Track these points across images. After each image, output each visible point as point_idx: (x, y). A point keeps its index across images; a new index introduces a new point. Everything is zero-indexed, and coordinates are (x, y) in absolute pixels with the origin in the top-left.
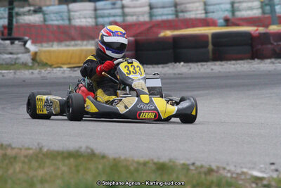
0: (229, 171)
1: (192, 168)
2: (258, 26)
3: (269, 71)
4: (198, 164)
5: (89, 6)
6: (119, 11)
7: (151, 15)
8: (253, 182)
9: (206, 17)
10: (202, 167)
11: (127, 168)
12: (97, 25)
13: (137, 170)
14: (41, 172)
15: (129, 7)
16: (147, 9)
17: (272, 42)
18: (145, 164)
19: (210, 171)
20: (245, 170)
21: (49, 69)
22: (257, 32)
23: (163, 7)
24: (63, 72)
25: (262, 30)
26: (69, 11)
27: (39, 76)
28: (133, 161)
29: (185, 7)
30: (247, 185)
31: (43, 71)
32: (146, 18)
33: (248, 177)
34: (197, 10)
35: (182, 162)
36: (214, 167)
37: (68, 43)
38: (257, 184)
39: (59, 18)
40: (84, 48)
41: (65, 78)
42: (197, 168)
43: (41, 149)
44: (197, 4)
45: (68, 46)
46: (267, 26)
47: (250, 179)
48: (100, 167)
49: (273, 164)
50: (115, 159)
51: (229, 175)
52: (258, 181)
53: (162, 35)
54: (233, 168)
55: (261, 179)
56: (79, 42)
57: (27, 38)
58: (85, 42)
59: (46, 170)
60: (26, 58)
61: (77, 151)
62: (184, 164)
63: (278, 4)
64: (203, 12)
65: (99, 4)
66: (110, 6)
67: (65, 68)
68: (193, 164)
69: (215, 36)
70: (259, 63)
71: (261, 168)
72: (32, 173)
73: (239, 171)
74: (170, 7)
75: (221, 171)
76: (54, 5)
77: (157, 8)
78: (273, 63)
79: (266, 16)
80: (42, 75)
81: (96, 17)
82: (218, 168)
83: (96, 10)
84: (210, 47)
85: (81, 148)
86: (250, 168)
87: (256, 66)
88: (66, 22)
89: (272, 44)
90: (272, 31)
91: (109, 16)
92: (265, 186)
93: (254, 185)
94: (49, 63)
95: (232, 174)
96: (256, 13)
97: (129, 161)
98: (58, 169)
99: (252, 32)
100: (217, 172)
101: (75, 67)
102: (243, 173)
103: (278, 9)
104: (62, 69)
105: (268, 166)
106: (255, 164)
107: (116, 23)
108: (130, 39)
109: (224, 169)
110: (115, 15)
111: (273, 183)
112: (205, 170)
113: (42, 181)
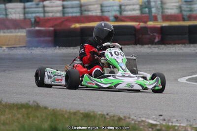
0: (133, 120)
1: (107, 117)
2: (140, 22)
3: (148, 53)
4: (111, 114)
5: (20, 5)
6: (41, 9)
7: (64, 13)
8: (150, 128)
9: (102, 15)
10: (114, 116)
11: (63, 115)
12: (25, 18)
13: (69, 118)
15: (48, 7)
16: (60, 8)
17: (149, 33)
18: (75, 114)
19: (120, 119)
20: (144, 119)
22: (140, 26)
23: (72, 7)
24: (4, 51)
25: (142, 24)
26: (6, 9)
28: (66, 111)
29: (88, 8)
30: (146, 129)
32: (59, 15)
33: (146, 124)
34: (96, 10)
35: (100, 113)
36: (122, 116)
37: (5, 31)
38: (152, 129)
40: (19, 34)
41: (6, 55)
42: (111, 117)
43: (1, 102)
44: (96, 6)
45: (5, 33)
46: (146, 22)
47: (148, 125)
48: (44, 114)
49: (161, 115)
50: (53, 110)
51: (133, 122)
52: (153, 127)
53: (73, 26)
54: (135, 118)
55: (155, 125)
56: (13, 30)
58: (17, 31)
59: (6, 116)
61: (27, 104)
62: (100, 115)
63: (153, 7)
64: (99, 11)
65: (28, 4)
66: (34, 6)
68: (107, 114)
70: (140, 48)
71: (154, 118)
73: (139, 120)
74: (76, 7)
75: (128, 120)
77: (68, 8)
78: (150, 48)
79: (144, 15)
81: (25, 13)
82: (125, 117)
83: (24, 8)
85: (29, 102)
86: (148, 118)
87: (138, 49)
89: (149, 35)
90: (149, 26)
91: (32, 13)
92: (158, 130)
93: (150, 129)
95: (135, 121)
96: (137, 13)
97: (63, 111)
98: (14, 115)
99: (136, 26)
100: (124, 120)
101: (11, 47)
102: (142, 121)
103: (154, 10)
104: (2, 49)
105: (158, 117)
106: (149, 115)
107: (38, 18)
108: (51, 29)
109: (129, 118)
110: (38, 12)
111: (163, 128)
112: (117, 118)
113: (4, 124)
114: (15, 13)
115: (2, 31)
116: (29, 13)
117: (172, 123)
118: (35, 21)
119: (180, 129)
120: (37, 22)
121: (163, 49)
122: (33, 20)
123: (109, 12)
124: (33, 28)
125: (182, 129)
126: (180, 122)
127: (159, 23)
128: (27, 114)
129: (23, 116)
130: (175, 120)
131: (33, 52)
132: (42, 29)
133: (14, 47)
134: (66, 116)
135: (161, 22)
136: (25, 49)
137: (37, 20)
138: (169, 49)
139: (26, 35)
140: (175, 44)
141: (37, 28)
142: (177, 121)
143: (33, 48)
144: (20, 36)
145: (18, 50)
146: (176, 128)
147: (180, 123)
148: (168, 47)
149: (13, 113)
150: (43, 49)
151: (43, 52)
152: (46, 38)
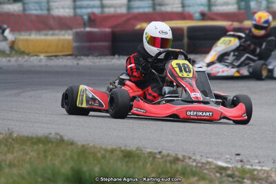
0: (195, 160)
1: (158, 156)
2: (233, 21)
4: (165, 152)
6: (97, 3)
7: (129, 8)
8: (217, 172)
9: (183, 10)
10: (168, 155)
11: (94, 154)
12: (75, 15)
13: (104, 157)
14: (10, 157)
16: (125, 2)
18: (112, 151)
19: (176, 160)
20: (210, 160)
21: (26, 57)
22: (232, 27)
24: (40, 61)
25: (236, 25)
26: (48, 2)
27: (16, 64)
28: (101, 147)
30: (212, 174)
31: (20, 59)
32: (124, 10)
33: (213, 167)
34: (173, 4)
35: (149, 150)
36: (181, 157)
37: (45, 32)
38: (221, 174)
39: (38, 8)
40: (62, 37)
41: (41, 66)
42: (163, 157)
43: (11, 134)
45: (46, 35)
46: (241, 21)
47: (214, 169)
48: (68, 153)
49: (239, 155)
50: (83, 146)
52: (223, 171)
53: (138, 27)
54: (198, 158)
55: (226, 169)
56: (57, 32)
57: (5, 26)
58: (63, 32)
59: (15, 155)
60: (4, 46)
61: (46, 137)
62: (150, 153)
63: (252, 1)
64: (180, 5)
67: (42, 56)
68: (160, 152)
69: (191, 29)
71: (227, 158)
75: (187, 160)
79: (242, 11)
80: (19, 63)
81: (75, 8)
82: (184, 156)
84: (186, 40)
85: (50, 134)
86: (215, 158)
88: (45, 12)
90: (246, 26)
91: (86, 7)
92: (229, 176)
93: (218, 175)
94: (27, 51)
95: (197, 163)
96: (232, 8)
97: (96, 148)
98: (27, 153)
99: (227, 27)
100: (182, 161)
101: (52, 56)
103: (253, 4)
104: (38, 58)
105: (233, 157)
106: (221, 154)
107: (94, 14)
108: (108, 30)
109: (190, 158)
110: (93, 7)
111: (237, 173)
112: (171, 158)
113: (10, 165)
115: (42, 33)
116: (81, 7)
117: (252, 165)
118: (89, 18)
119: (260, 174)
120: (93, 20)
122: (86, 17)
125: (263, 174)
126: (263, 164)
128: (45, 152)
129: (39, 154)
130: (257, 161)
131: (81, 63)
132: (95, 30)
133: (56, 56)
134: (99, 155)
136: (69, 59)
137: (93, 17)
139: (73, 39)
141: (88, 29)
142: (259, 162)
143: (82, 57)
144: (64, 40)
145: (61, 60)
146: (256, 173)
147: (263, 166)
149: (25, 149)
150: (95, 58)
151: (94, 63)
152: (100, 44)
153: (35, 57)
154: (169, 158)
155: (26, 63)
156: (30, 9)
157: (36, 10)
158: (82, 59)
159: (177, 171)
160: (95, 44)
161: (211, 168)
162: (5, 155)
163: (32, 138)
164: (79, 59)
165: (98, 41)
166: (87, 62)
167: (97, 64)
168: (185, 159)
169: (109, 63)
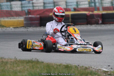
0: (94, 69)
1: (79, 67)
2: (89, 11)
3: (95, 30)
4: (81, 65)
6: (31, 5)
7: (44, 7)
8: (104, 73)
9: (67, 7)
10: (83, 67)
11: (53, 67)
12: (22, 10)
14: (18, 68)
15: (35, 3)
16: (42, 4)
17: (95, 17)
18: (60, 65)
20: (100, 68)
21: (5, 28)
22: (89, 14)
23: (49, 3)
24: (11, 29)
25: (91, 13)
26: (11, 5)
27: (2, 31)
28: (55, 64)
29: (58, 4)
30: (102, 74)
31: (3, 29)
32: (42, 8)
33: (102, 71)
34: (63, 5)
35: (74, 65)
36: (87, 67)
38: (106, 74)
39: (7, 7)
40: (19, 19)
41: (12, 32)
42: (81, 67)
43: (16, 59)
44: (63, 3)
46: (93, 11)
48: (42, 66)
49: (109, 66)
50: (47, 63)
51: (94, 70)
52: (106, 73)
56: (15, 17)
58: (18, 17)
61: (32, 60)
62: (75, 66)
63: (97, 3)
64: (65, 5)
65: (23, 2)
66: (27, 3)
67: (11, 28)
68: (79, 66)
69: (72, 15)
70: (90, 26)
71: (105, 67)
72: (15, 69)
73: (98, 68)
74: (52, 3)
75: (91, 69)
76: (4, 2)
77: (47, 4)
78: (96, 26)
79: (91, 7)
80: (3, 30)
81: (22, 7)
82: (89, 67)
83: (22, 4)
84: (70, 20)
88: (9, 9)
89: (95, 19)
90: (95, 13)
91: (27, 7)
92: (109, 75)
93: (104, 74)
94: (5, 25)
95: (95, 70)
96: (87, 6)
97: (52, 64)
98: (25, 67)
99: (87, 14)
100: (89, 69)
101: (15, 27)
102: (99, 69)
103: (97, 4)
104: (10, 28)
105: (107, 67)
106: (102, 66)
107: (30, 10)
108: (38, 16)
109: (92, 68)
110: (29, 7)
111: (112, 73)
112: (84, 68)
113: (20, 72)
114: (17, 7)
115: (9, 18)
116: (24, 7)
118: (28, 11)
120: (29, 12)
121: (103, 27)
122: (26, 11)
123: (71, 6)
124: (27, 16)
127: (101, 12)
128: (32, 66)
129: (30, 67)
131: (29, 30)
132: (33, 16)
133: (17, 27)
135: (101, 11)
136: (23, 28)
137: (29, 11)
138: (107, 27)
139: (24, 20)
140: (110, 24)
141: (30, 16)
143: (28, 28)
144: (20, 21)
145: (20, 29)
148: (106, 26)
149: (24, 65)
150: (34, 28)
151: (34, 30)
152: (35, 22)
153: (9, 28)
154: (83, 68)
155: (6, 31)
156: (4, 8)
157: (6, 8)
158: (29, 28)
159: (88, 73)
160: (33, 22)
161: (101, 72)
162: (16, 68)
163: (26, 61)
164: (27, 28)
165: (34, 21)
166: (31, 29)
167: (35, 30)
168: (90, 68)
169: (40, 30)
